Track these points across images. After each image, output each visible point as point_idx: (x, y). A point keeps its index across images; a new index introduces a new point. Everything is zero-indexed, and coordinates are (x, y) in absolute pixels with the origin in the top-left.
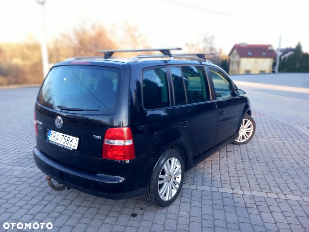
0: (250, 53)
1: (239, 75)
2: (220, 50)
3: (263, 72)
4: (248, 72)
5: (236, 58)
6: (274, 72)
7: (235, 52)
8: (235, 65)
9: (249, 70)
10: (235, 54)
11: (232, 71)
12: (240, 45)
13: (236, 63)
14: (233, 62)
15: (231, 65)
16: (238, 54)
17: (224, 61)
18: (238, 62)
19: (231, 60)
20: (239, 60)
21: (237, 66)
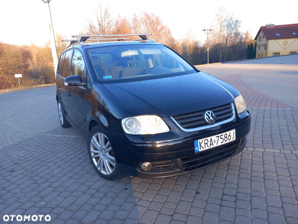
0: (278, 35)
1: (266, 57)
2: (247, 34)
3: (293, 53)
4: (277, 54)
5: (264, 41)
7: (261, 34)
8: (262, 48)
9: (278, 52)
10: (262, 37)
11: (259, 55)
12: (267, 28)
13: (263, 46)
14: (260, 45)
15: (257, 48)
16: (264, 37)
17: (250, 45)
18: (265, 45)
19: (257, 44)
20: (266, 43)
21: (264, 49)
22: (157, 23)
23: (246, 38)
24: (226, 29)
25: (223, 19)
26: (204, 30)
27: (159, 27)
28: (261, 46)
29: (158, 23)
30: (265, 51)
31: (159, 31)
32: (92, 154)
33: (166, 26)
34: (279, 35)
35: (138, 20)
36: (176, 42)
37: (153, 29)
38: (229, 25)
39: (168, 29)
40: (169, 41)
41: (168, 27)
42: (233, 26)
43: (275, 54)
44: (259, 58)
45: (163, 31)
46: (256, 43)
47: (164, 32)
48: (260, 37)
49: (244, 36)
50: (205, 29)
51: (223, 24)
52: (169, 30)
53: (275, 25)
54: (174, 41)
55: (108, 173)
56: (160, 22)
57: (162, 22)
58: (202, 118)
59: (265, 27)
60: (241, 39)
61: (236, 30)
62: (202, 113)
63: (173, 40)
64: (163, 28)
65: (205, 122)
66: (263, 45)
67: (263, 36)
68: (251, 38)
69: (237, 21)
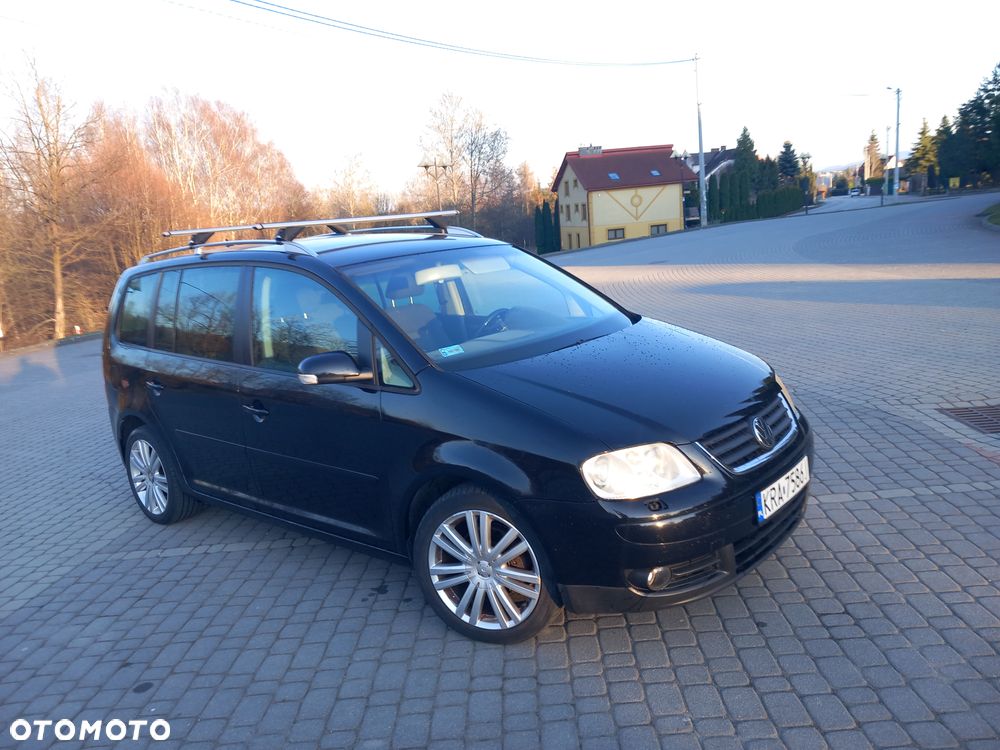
0: (614, 176)
1: (591, 247)
2: (524, 174)
3: (659, 230)
4: (617, 234)
5: (578, 195)
6: (690, 225)
7: (570, 175)
8: (577, 217)
9: (620, 226)
10: (571, 184)
11: (570, 236)
12: (582, 156)
13: (577, 210)
14: (568, 207)
15: (563, 217)
16: (579, 182)
17: (541, 208)
18: (584, 205)
19: (560, 203)
20: (585, 201)
21: (581, 217)
22: (240, 136)
23: (524, 184)
24: (468, 157)
25: (456, 127)
26: (426, 167)
27: (248, 151)
28: (572, 209)
29: (243, 134)
30: (585, 223)
31: (248, 162)
32: (435, 579)
33: (271, 144)
34: (617, 177)
35: (173, 123)
36: (309, 199)
37: (226, 154)
38: (474, 147)
39: (279, 154)
40: (286, 195)
41: (277, 147)
42: (486, 149)
43: (613, 233)
44: (571, 250)
45: (262, 162)
46: (557, 202)
47: (265, 166)
48: (567, 183)
49: (517, 180)
50: (427, 162)
51: (455, 141)
52: (283, 159)
53: (603, 148)
54: (304, 196)
55: (509, 624)
56: (249, 131)
57: (254, 131)
58: (751, 437)
59: (576, 154)
60: (511, 189)
61: (497, 161)
62: (745, 425)
63: (298, 191)
64: (262, 150)
65: (758, 447)
66: (577, 206)
67: (575, 181)
68: (537, 185)
69: (496, 134)
